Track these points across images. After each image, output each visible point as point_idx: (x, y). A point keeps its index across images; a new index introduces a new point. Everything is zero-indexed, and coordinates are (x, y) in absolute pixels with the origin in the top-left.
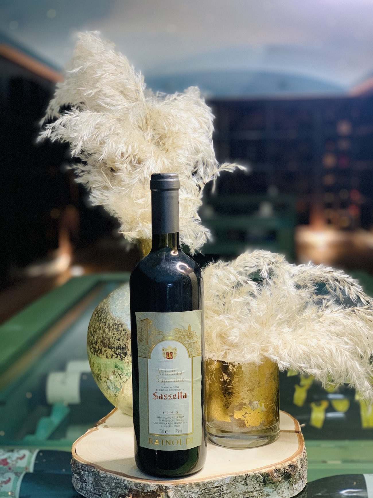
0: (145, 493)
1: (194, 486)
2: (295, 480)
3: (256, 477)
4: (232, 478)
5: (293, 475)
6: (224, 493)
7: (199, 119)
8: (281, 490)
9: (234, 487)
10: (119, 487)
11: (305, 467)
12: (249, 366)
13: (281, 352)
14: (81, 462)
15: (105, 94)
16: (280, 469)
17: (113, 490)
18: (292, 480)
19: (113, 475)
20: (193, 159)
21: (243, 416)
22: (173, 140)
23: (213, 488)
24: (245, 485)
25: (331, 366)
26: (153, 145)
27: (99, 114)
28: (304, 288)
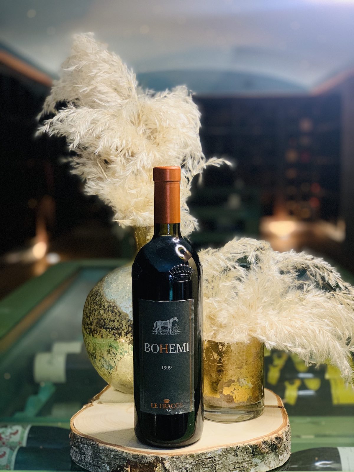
0: (142, 464)
1: (188, 457)
2: (280, 452)
3: (245, 449)
4: (224, 449)
5: (279, 446)
6: (216, 464)
7: (187, 115)
8: (269, 461)
9: (225, 458)
10: (118, 459)
11: (289, 439)
12: (237, 345)
13: (268, 332)
14: (80, 436)
15: (100, 91)
16: (267, 441)
17: (112, 462)
18: (278, 452)
19: (111, 447)
20: (182, 152)
21: (231, 392)
22: (163, 134)
23: (206, 459)
24: (235, 456)
25: (314, 345)
26: (145, 139)
27: (95, 111)
28: (287, 273)
